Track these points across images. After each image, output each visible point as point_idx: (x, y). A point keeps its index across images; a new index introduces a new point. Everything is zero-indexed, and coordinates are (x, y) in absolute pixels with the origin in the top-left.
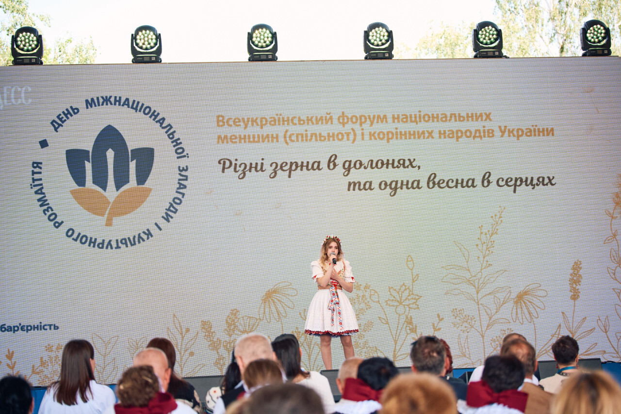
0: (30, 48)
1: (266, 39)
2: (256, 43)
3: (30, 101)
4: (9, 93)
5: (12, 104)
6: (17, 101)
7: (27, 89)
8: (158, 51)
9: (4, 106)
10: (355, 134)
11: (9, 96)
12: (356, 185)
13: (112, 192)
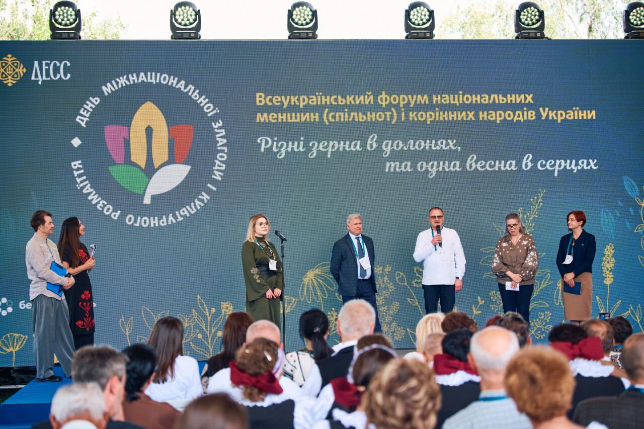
0: (68, 22)
1: (306, 17)
2: (296, 20)
3: (69, 76)
4: (47, 67)
5: (51, 78)
6: (55, 76)
7: (65, 64)
8: (198, 27)
9: (43, 81)
10: (395, 114)
11: (48, 71)
12: (396, 165)
13: (150, 170)
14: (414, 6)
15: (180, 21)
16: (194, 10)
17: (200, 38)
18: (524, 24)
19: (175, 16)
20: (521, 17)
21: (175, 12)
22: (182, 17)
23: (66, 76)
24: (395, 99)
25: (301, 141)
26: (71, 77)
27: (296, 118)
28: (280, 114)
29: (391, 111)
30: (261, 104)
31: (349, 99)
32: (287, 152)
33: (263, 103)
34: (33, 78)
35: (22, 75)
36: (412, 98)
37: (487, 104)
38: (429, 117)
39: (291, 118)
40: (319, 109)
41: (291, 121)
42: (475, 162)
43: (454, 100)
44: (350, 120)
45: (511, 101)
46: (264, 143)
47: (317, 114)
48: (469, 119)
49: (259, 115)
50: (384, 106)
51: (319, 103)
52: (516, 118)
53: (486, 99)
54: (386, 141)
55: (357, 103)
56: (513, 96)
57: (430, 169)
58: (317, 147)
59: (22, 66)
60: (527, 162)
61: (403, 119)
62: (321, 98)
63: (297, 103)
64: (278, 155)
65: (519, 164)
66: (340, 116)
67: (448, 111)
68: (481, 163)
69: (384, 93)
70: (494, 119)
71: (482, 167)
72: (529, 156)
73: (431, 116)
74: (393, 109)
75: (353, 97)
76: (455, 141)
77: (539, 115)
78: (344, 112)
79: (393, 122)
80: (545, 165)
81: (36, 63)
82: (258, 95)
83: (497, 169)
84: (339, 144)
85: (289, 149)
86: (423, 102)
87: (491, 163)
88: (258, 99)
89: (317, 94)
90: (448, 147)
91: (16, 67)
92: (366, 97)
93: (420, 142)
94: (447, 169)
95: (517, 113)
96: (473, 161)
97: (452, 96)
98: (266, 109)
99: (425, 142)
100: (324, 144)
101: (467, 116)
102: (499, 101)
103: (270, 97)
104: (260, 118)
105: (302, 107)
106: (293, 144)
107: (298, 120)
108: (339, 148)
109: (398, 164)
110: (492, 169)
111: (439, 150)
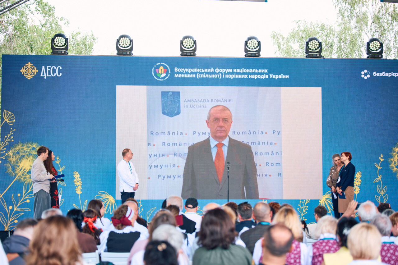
0: (61, 45)
1: (190, 44)
2: (185, 46)
3: (61, 74)
4: (49, 70)
6: (54, 74)
7: (59, 68)
8: (131, 49)
9: (47, 77)
11: (50, 72)
14: (250, 39)
15: (121, 45)
16: (129, 39)
17: (132, 54)
18: (310, 49)
19: (119, 42)
20: (309, 45)
21: (119, 40)
22: (123, 43)
23: (59, 74)
81: (43, 67)
91: (33, 69)
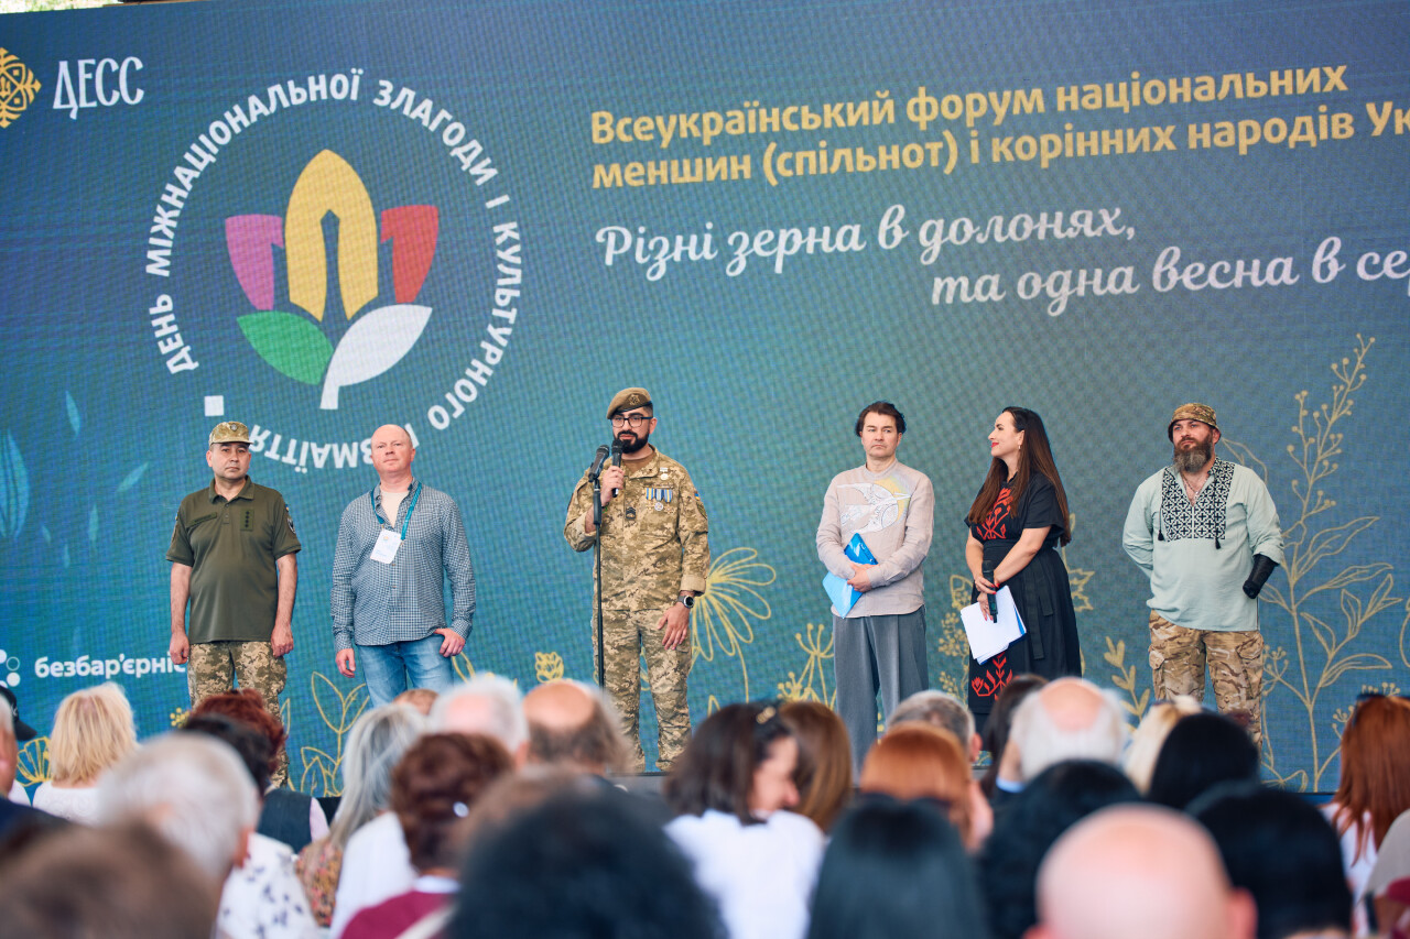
3: (140, 94)
4: (90, 76)
5: (99, 102)
6: (108, 97)
7: (132, 65)
9: (80, 110)
10: (953, 148)
11: (90, 84)
12: (959, 286)
13: (335, 323)
23: (132, 95)
24: (954, 106)
25: (706, 231)
26: (145, 96)
27: (693, 172)
28: (651, 165)
29: (942, 139)
30: (603, 141)
31: (831, 113)
32: (671, 263)
33: (609, 138)
34: (57, 105)
35: (32, 98)
36: (1000, 99)
37: (1210, 103)
38: (1044, 149)
39: (681, 174)
40: (750, 145)
41: (681, 180)
42: (1175, 266)
43: (1116, 98)
44: (835, 168)
45: (1282, 88)
46: (613, 241)
47: (747, 159)
48: (1158, 147)
49: (599, 170)
50: (923, 127)
51: (752, 130)
52: (1295, 137)
53: (1206, 90)
54: (929, 223)
55: (852, 121)
56: (1288, 74)
57: (1050, 291)
58: (748, 246)
59: (31, 75)
60: (1327, 260)
61: (975, 158)
62: (758, 119)
63: (696, 133)
64: (650, 270)
65: (1302, 267)
66: (806, 160)
67: (1099, 129)
68: (1195, 270)
69: (922, 90)
70: (1231, 142)
71: (1196, 281)
72: (1332, 244)
73: (1051, 145)
74: (947, 134)
75: (839, 106)
76: (1118, 212)
77: (1364, 123)
78: (816, 148)
79: (948, 171)
80: (1380, 267)
81: (64, 66)
82: (596, 116)
83: (1238, 282)
84: (805, 236)
85: (677, 256)
86: (1029, 108)
87: (1222, 268)
88: (596, 127)
89: (747, 104)
90: (1100, 228)
91: (18, 79)
92: (876, 104)
93: (1023, 220)
94: (1098, 291)
95: (1299, 120)
96: (1170, 266)
97: (1109, 87)
98: (619, 153)
99: (1036, 219)
100: (765, 236)
101: (1154, 138)
102: (1245, 91)
103: (628, 121)
104: (603, 176)
105: (707, 142)
106: (686, 243)
107: (698, 178)
108: (804, 246)
109: (964, 281)
110: (1228, 284)
111: (1074, 240)
